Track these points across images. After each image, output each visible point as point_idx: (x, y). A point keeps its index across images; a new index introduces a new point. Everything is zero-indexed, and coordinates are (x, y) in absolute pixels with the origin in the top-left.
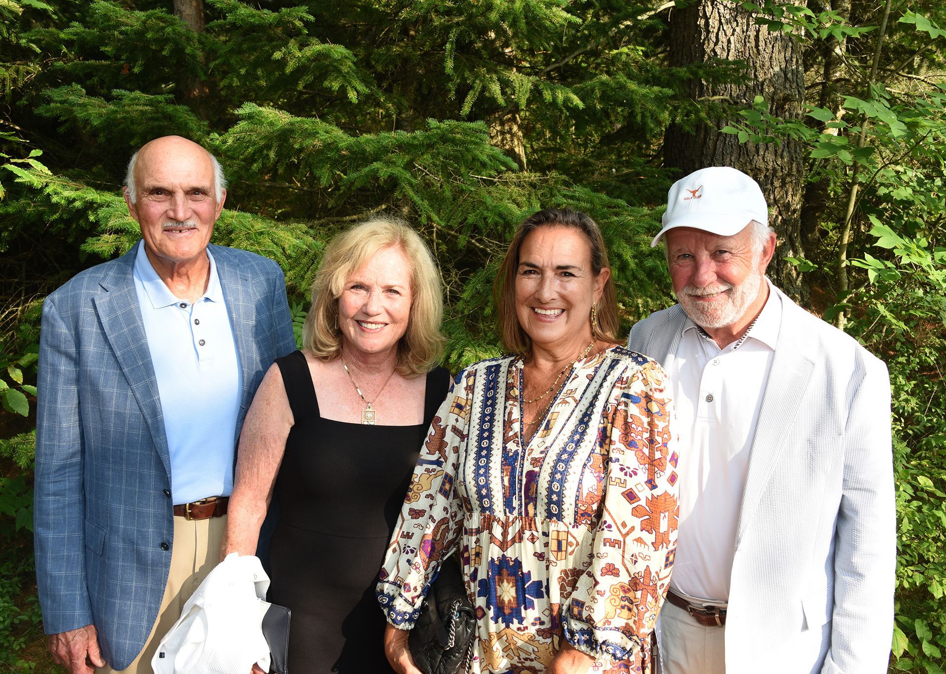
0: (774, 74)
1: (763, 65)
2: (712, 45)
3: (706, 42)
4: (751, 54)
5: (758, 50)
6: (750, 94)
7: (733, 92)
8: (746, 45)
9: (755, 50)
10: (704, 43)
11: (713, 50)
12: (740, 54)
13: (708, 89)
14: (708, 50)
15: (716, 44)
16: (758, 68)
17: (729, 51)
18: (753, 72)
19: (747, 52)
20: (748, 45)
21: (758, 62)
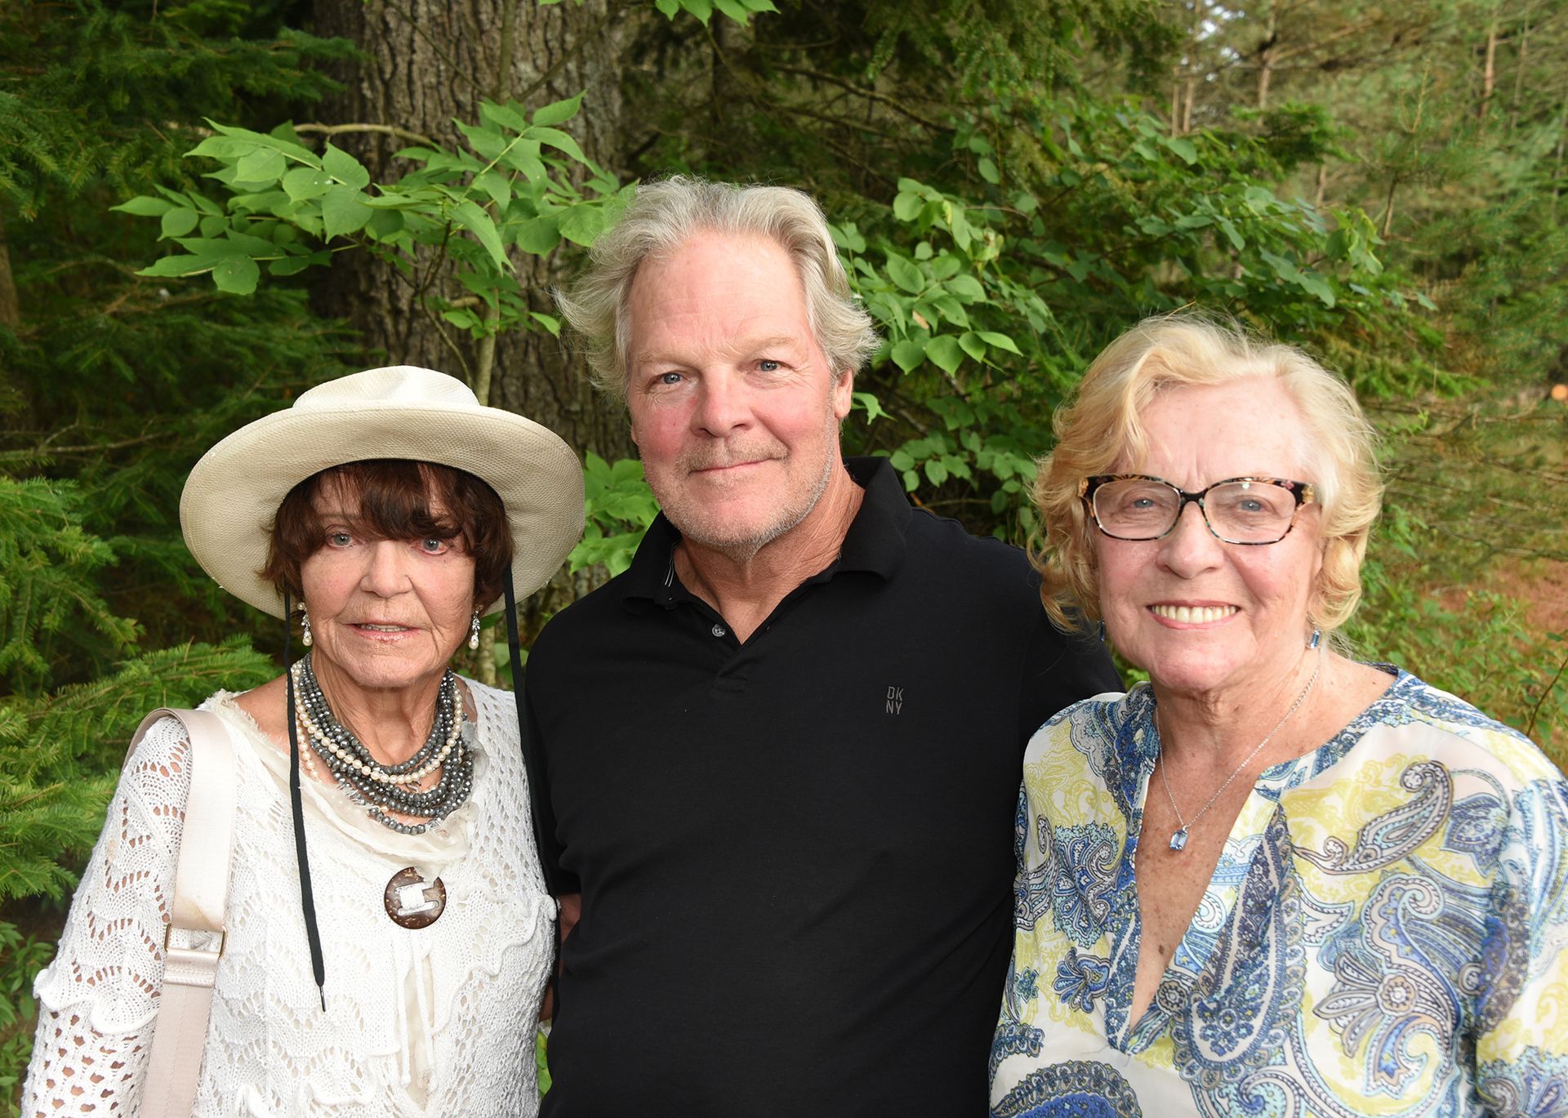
4: (464, 30)
5: (478, 22)
7: (428, 118)
8: (449, 9)
9: (471, 23)
11: (382, 19)
12: (440, 30)
13: (375, 107)
14: (371, 18)
17: (414, 20)
18: (470, 71)
19: (455, 24)
20: (455, 8)
21: (480, 49)
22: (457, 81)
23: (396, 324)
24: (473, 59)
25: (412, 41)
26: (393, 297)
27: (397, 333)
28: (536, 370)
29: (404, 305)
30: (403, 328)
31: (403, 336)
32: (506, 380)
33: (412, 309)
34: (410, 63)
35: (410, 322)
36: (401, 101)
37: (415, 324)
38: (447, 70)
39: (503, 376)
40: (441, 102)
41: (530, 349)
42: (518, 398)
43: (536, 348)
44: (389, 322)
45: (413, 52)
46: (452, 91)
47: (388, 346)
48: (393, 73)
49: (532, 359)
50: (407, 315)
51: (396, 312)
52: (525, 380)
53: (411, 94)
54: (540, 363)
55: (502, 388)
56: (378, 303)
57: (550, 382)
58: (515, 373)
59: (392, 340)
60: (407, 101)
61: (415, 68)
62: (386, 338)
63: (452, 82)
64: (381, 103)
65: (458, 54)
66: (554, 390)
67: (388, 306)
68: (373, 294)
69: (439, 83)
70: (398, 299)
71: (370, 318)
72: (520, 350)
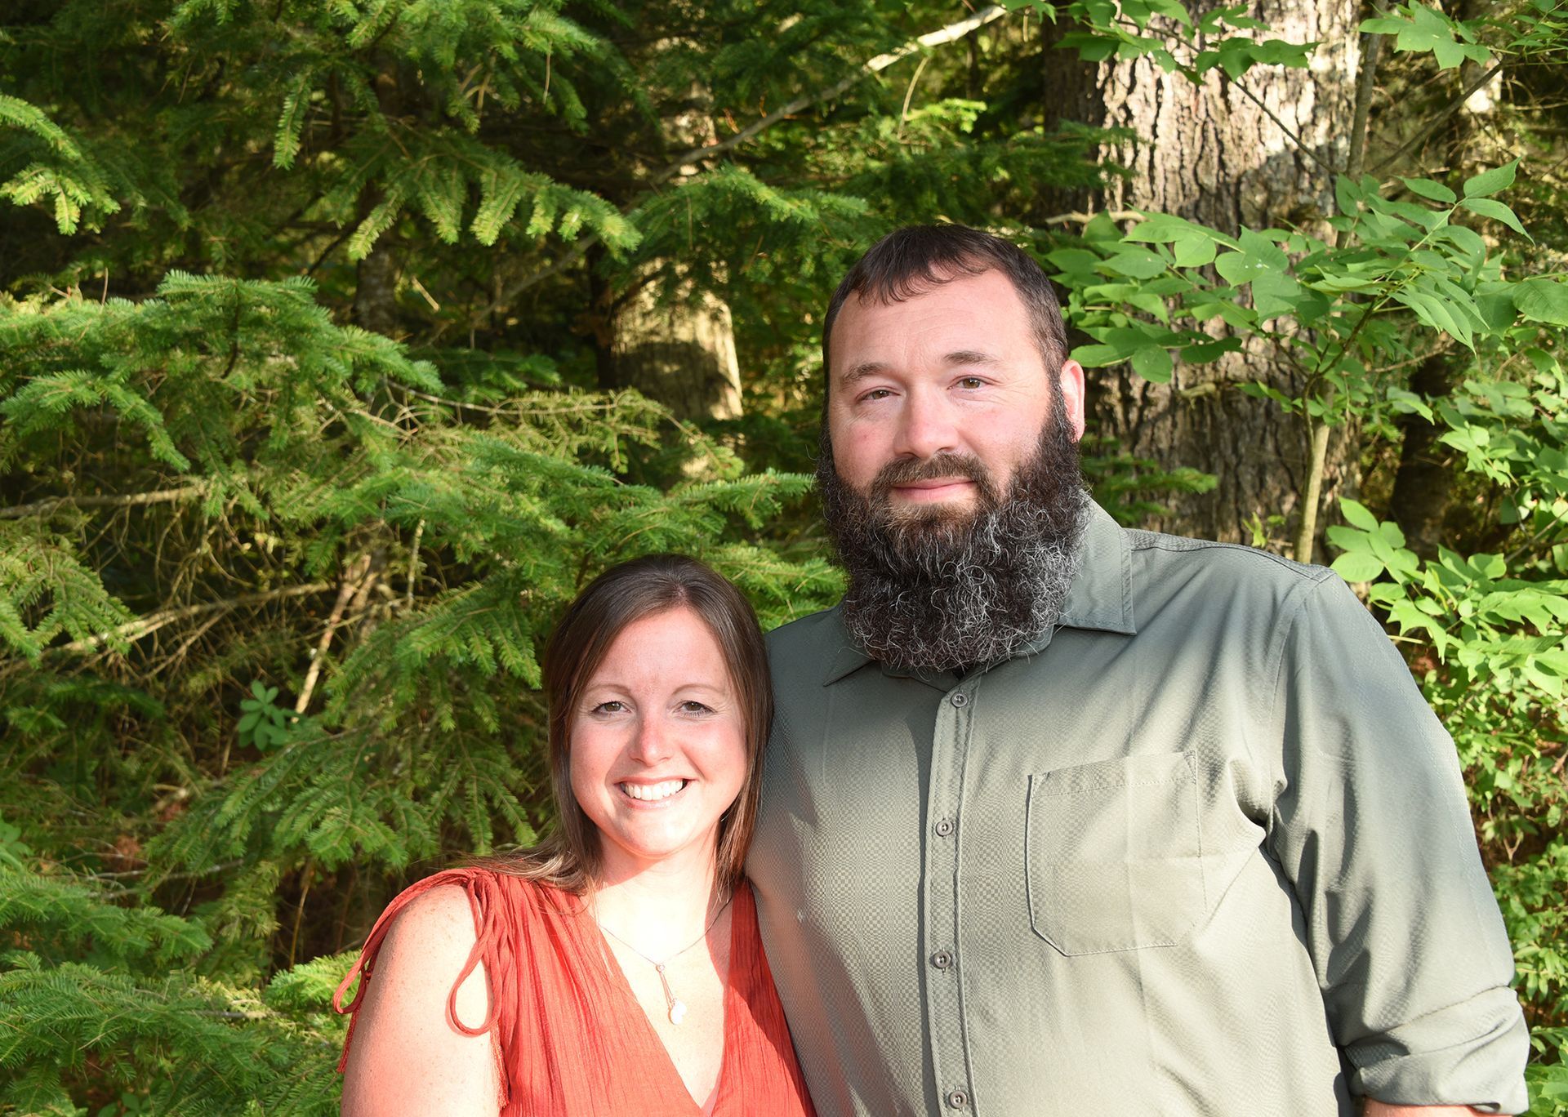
0: (1268, 158)
1: (1240, 138)
2: (1121, 93)
3: (1109, 87)
4: (1212, 113)
5: (1227, 103)
6: (1209, 205)
7: (1169, 203)
8: (1197, 91)
9: (1220, 103)
10: (1103, 90)
11: (1125, 106)
12: (1186, 113)
13: (1112, 195)
14: (1113, 107)
15: (1130, 90)
16: (1229, 145)
17: (1159, 105)
18: (1216, 153)
19: (1202, 106)
20: (1203, 91)
21: (1227, 130)
22: (1202, 164)
23: (1126, 413)
24: (1220, 142)
25: (1154, 126)
26: (1125, 386)
27: (1127, 421)
28: (1273, 458)
29: (1136, 392)
30: (1134, 415)
31: (1133, 425)
32: (1242, 468)
33: (1144, 397)
34: (1152, 149)
35: (1141, 410)
36: (1141, 186)
37: (1146, 412)
38: (1192, 154)
39: (1238, 465)
40: (1183, 186)
41: (1268, 435)
42: (1253, 487)
43: (1274, 435)
44: (1119, 411)
45: (1156, 136)
46: (1195, 174)
47: (1116, 433)
48: (1134, 161)
49: (1270, 446)
50: (1139, 403)
51: (1127, 401)
52: (1261, 471)
53: (1152, 179)
54: (1278, 451)
55: (1237, 477)
56: (1108, 391)
57: (1288, 470)
58: (1251, 462)
59: (1122, 428)
60: (1148, 186)
61: (1157, 154)
62: (1116, 426)
63: (1196, 165)
64: (1119, 192)
65: (1204, 138)
66: (1292, 479)
67: (1119, 395)
68: (1103, 382)
69: (1182, 167)
70: (1130, 387)
71: (1098, 408)
72: (1257, 438)
